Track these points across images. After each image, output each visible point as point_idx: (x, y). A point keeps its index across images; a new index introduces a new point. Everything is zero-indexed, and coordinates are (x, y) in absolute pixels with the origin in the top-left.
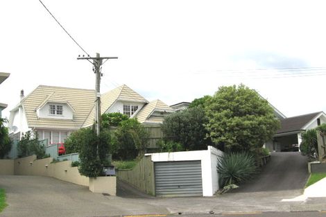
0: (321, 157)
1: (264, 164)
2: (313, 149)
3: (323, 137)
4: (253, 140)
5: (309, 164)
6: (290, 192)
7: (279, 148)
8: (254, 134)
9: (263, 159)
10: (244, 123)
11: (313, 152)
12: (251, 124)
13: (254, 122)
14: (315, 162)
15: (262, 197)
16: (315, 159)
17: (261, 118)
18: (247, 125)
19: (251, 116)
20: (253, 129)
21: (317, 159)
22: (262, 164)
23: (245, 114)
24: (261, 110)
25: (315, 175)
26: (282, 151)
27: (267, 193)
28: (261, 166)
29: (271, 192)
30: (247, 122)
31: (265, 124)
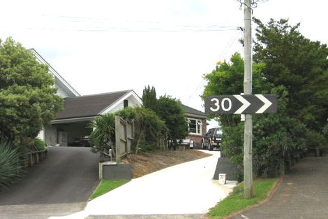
0: (118, 156)
1: (36, 163)
2: (109, 144)
3: (125, 126)
4: (18, 126)
5: (101, 165)
6: (65, 206)
7: (66, 140)
8: (22, 116)
9: (34, 155)
10: (7, 97)
11: (108, 148)
12: (18, 100)
13: (24, 97)
14: (109, 163)
15: (22, 212)
16: (109, 159)
17: (35, 92)
18: (12, 101)
19: (21, 88)
20: (21, 108)
21: (114, 158)
22: (32, 163)
23: (11, 83)
24: (36, 79)
25: (107, 182)
26: (70, 145)
27: (31, 207)
28: (30, 166)
29: (36, 206)
30: (12, 97)
31: (41, 102)
